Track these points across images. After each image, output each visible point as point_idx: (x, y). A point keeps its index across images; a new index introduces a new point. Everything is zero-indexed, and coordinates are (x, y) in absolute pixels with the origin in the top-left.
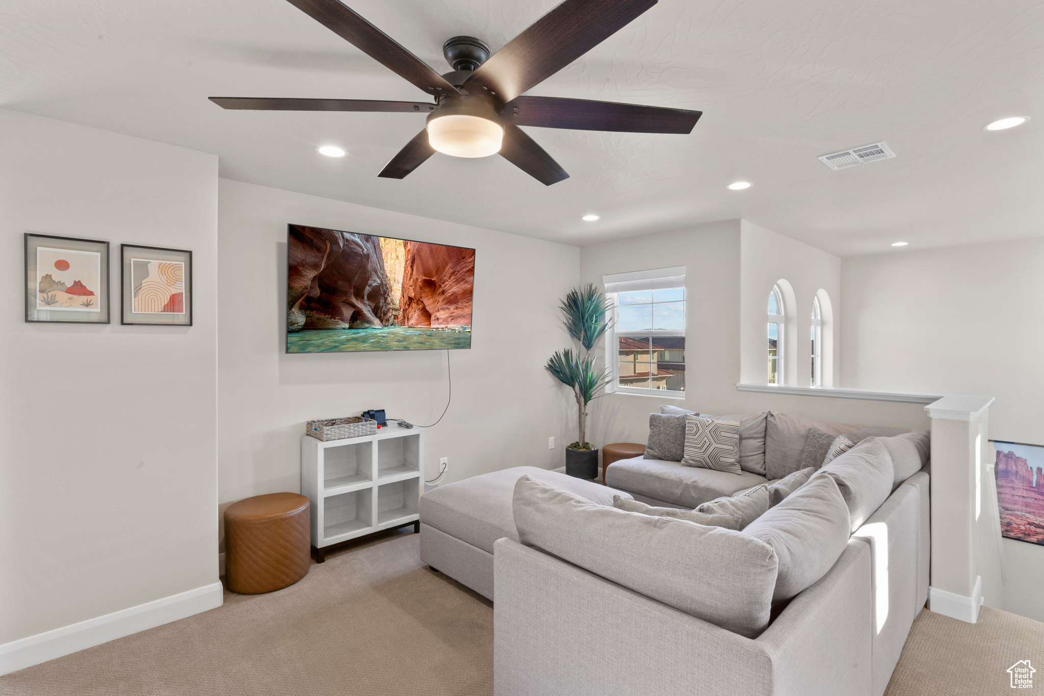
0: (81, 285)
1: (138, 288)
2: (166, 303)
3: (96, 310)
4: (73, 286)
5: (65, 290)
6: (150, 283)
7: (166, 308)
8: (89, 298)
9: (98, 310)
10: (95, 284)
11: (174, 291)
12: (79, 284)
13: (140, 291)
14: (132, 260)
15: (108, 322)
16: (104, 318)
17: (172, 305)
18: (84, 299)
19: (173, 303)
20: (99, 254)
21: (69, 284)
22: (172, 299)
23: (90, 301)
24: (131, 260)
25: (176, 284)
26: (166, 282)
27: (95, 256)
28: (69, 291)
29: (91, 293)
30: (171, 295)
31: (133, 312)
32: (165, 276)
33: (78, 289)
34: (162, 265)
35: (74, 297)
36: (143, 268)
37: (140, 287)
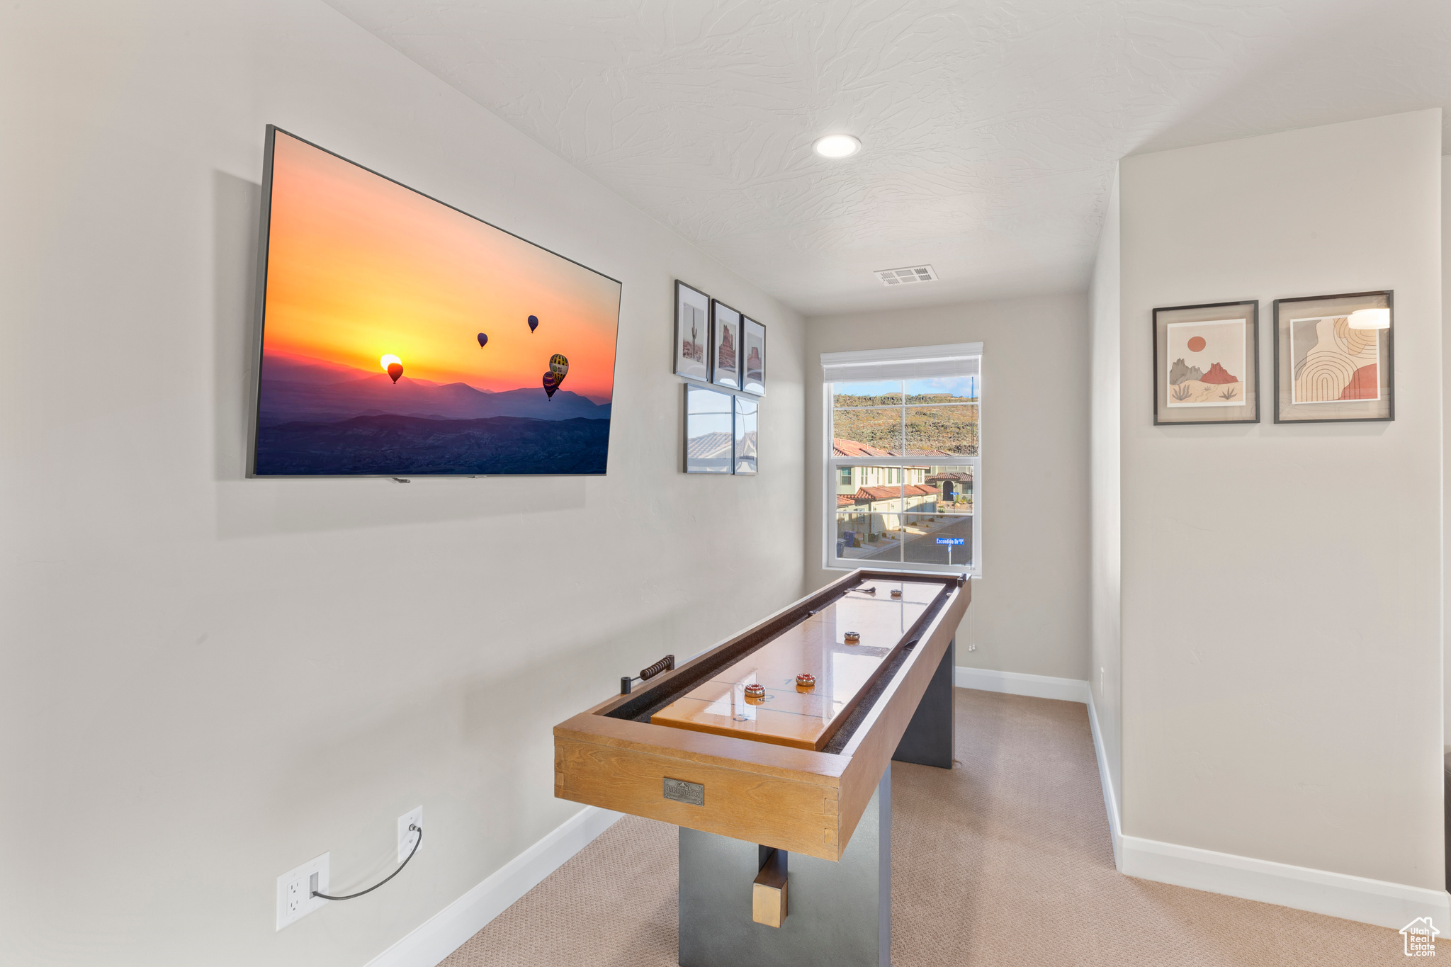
0: (1221, 368)
1: (1301, 364)
2: (1347, 384)
3: (1241, 402)
4: (1210, 372)
5: (1200, 378)
6: (1320, 354)
7: (1347, 392)
8: (1231, 386)
9: (1243, 403)
10: (1238, 367)
11: (1361, 363)
12: (1218, 368)
13: (1304, 370)
14: (1292, 321)
15: (1257, 420)
16: (1250, 415)
17: (1357, 386)
18: (1224, 388)
19: (1359, 384)
20: (1244, 321)
21: (1205, 369)
22: (1357, 377)
23: (1233, 390)
24: (1289, 322)
25: (1363, 351)
26: (1346, 350)
27: (1239, 326)
28: (1206, 378)
29: (1234, 379)
30: (1355, 369)
31: (1294, 402)
32: (1344, 340)
33: (1218, 375)
34: (1340, 322)
35: (1212, 386)
36: (1309, 333)
37: (1303, 362)
